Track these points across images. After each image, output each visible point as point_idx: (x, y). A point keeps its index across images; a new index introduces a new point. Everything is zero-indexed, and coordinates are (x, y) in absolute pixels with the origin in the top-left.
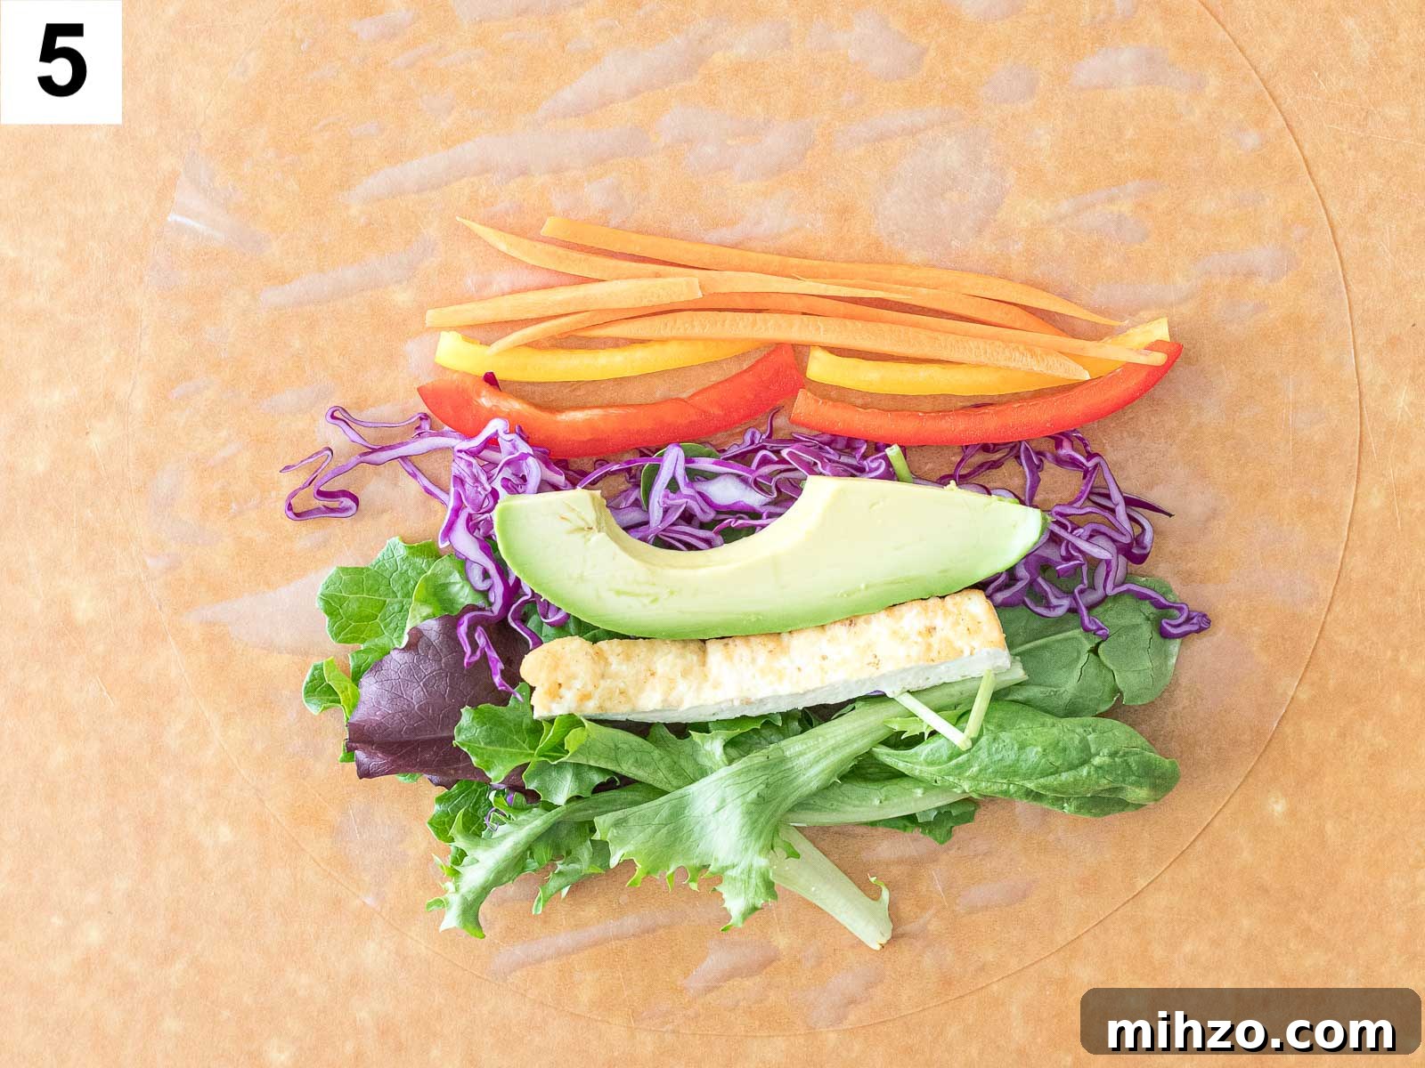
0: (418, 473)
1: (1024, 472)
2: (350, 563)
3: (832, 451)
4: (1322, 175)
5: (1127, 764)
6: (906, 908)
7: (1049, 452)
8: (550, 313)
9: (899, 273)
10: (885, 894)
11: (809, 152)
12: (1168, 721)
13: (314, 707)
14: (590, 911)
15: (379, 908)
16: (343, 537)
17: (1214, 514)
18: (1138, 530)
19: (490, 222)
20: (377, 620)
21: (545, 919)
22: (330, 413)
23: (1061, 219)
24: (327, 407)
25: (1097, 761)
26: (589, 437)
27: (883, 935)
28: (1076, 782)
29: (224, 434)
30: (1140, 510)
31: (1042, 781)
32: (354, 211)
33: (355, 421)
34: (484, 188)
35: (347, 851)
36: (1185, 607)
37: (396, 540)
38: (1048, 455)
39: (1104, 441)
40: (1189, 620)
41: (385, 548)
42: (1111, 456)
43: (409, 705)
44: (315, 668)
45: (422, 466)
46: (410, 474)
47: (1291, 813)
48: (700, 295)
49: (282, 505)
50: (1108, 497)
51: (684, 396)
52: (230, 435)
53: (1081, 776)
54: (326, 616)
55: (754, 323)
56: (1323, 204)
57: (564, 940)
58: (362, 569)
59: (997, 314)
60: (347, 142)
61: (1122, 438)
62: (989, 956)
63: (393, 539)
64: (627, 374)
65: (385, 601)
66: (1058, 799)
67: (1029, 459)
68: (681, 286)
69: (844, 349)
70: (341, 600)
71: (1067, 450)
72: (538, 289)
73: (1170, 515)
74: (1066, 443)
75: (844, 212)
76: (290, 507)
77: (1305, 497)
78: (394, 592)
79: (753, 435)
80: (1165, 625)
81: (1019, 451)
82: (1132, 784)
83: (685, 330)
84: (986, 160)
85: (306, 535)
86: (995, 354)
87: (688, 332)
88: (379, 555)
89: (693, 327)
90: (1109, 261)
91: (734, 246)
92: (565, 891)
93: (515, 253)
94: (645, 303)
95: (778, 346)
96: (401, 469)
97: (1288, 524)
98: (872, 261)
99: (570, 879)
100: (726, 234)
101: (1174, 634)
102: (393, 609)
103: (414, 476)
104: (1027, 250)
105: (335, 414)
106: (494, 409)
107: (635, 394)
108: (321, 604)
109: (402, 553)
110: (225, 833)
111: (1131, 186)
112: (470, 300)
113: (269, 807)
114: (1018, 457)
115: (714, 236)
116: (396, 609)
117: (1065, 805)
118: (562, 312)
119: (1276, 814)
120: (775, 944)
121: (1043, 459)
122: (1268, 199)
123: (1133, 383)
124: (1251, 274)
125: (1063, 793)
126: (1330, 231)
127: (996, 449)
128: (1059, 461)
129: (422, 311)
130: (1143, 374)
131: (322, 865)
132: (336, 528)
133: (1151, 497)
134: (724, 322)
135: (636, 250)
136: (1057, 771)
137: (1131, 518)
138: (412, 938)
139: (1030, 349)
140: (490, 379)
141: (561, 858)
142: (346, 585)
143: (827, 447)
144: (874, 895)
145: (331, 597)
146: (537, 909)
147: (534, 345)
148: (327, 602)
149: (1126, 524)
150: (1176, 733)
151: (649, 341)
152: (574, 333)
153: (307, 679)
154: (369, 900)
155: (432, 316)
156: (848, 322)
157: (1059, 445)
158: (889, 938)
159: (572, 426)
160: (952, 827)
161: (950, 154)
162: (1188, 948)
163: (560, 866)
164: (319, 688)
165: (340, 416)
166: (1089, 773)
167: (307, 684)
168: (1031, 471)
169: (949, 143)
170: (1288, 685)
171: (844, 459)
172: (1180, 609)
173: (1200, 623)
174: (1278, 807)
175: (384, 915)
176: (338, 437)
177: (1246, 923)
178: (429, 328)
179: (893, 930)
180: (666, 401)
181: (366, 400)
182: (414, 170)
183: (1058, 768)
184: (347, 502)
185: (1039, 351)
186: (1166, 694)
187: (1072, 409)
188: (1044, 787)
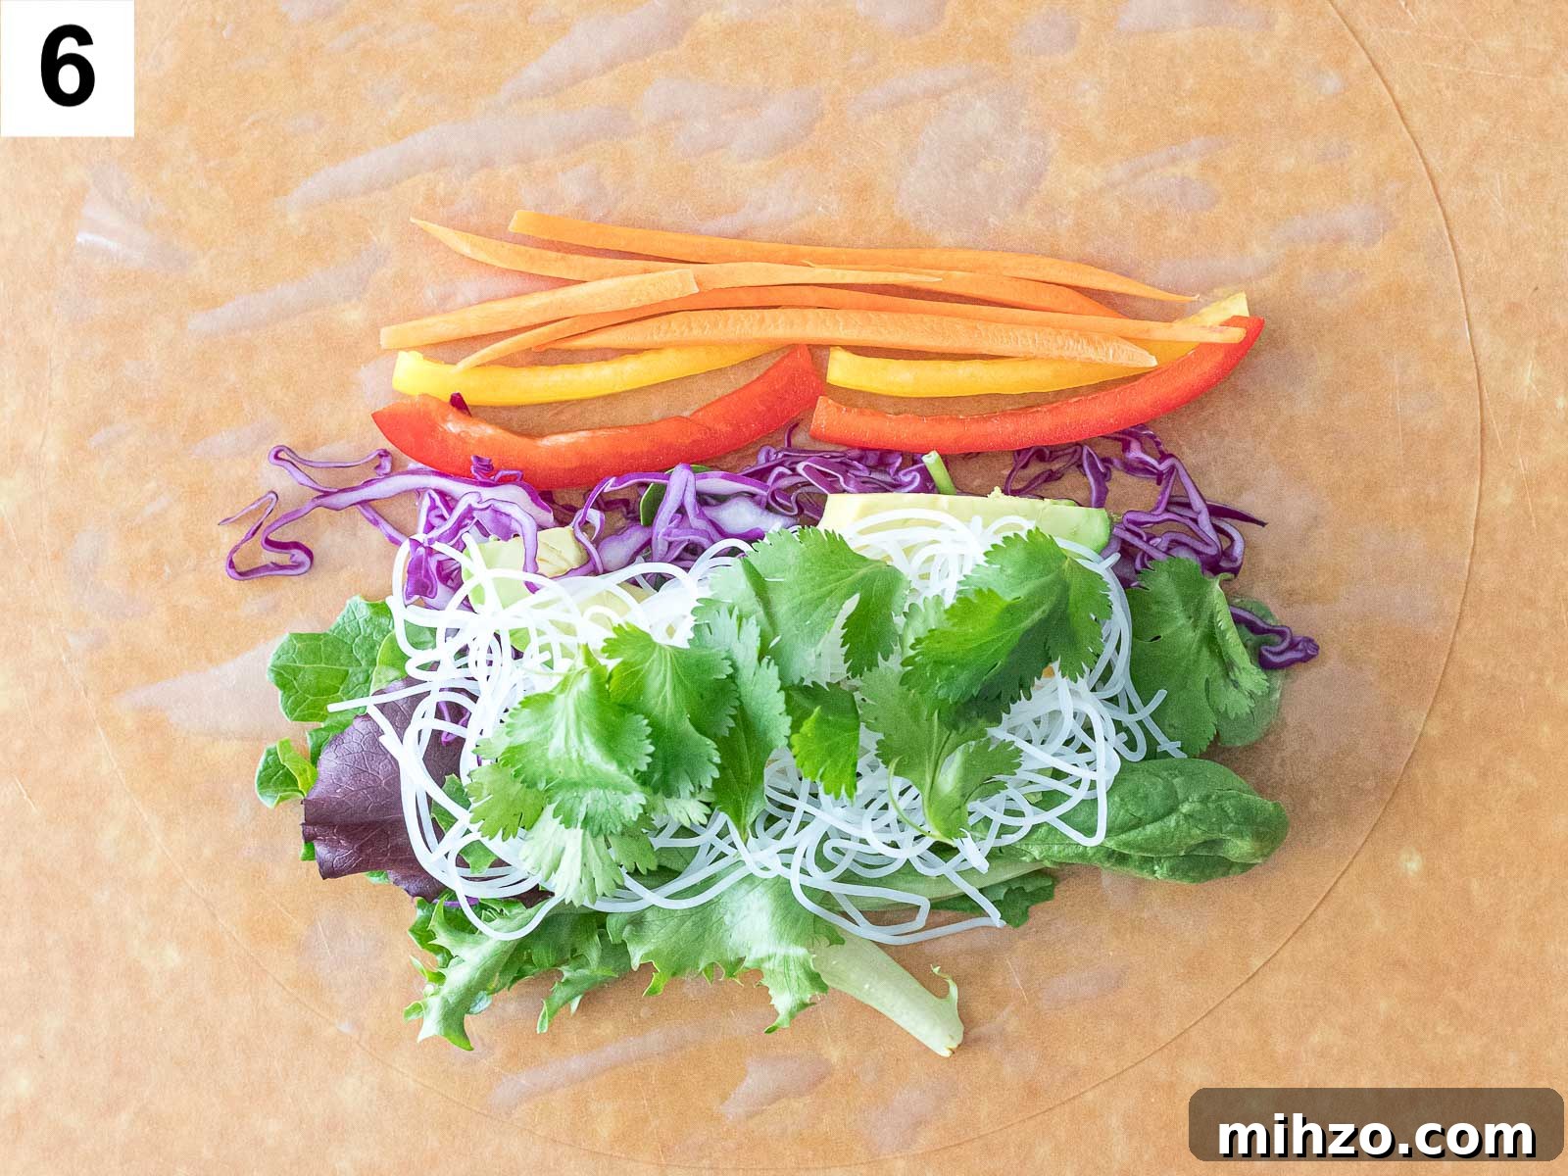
0: (381, 521)
1: (1089, 483)
2: (306, 629)
3: (860, 466)
4: (1417, 119)
5: (1223, 810)
6: (979, 1008)
7: (1117, 458)
8: (523, 323)
9: (927, 256)
10: (954, 990)
11: (818, 125)
12: (1276, 767)
13: (269, 800)
14: (606, 1028)
15: (357, 1038)
16: (295, 599)
17: (1316, 520)
18: (1226, 543)
19: (449, 223)
20: (339, 693)
21: (553, 1039)
22: (273, 453)
23: (1113, 186)
24: (271, 446)
25: (1185, 808)
26: (575, 463)
27: (952, 1038)
28: (1163, 834)
29: (152, 485)
30: (1229, 520)
31: (1123, 837)
32: (293, 219)
33: (303, 461)
34: (442, 184)
35: (317, 970)
36: (1288, 631)
37: (358, 599)
38: (1116, 461)
39: (1181, 443)
40: (1293, 646)
41: (345, 611)
42: (1189, 458)
43: (374, 781)
44: (269, 753)
45: (385, 511)
46: (371, 521)
47: (1429, 872)
48: (695, 290)
49: (223, 564)
50: (1188, 506)
51: (686, 414)
52: (159, 487)
53: (1168, 827)
54: (278, 689)
55: (762, 320)
56: (1421, 154)
57: (576, 1064)
58: (320, 635)
59: (1046, 298)
60: (281, 140)
61: (1202, 438)
62: (1082, 1059)
63: (354, 598)
64: (617, 389)
65: (347, 672)
66: (1147, 860)
67: (1093, 466)
68: (673, 282)
69: (867, 347)
70: (295, 671)
71: (1136, 453)
72: (509, 296)
73: (1263, 524)
74: (1135, 445)
75: (862, 191)
76: (231, 564)
77: (1422, 497)
78: (357, 660)
79: (768, 453)
80: (1266, 653)
81: (1080, 458)
82: (1231, 833)
83: (682, 333)
84: (1024, 122)
85: (251, 598)
86: (1045, 342)
87: (685, 335)
88: (339, 619)
89: (691, 329)
90: (1174, 232)
91: (737, 237)
92: (575, 1004)
93: (482, 257)
94: (633, 303)
95: (792, 348)
96: (359, 516)
97: (1403, 530)
98: (898, 246)
99: (579, 988)
100: (725, 223)
101: (1277, 664)
102: (358, 679)
103: (376, 523)
104: (1077, 224)
105: (280, 455)
106: (462, 434)
107: (631, 413)
108: (272, 675)
109: (364, 613)
110: (173, 956)
111: (1196, 144)
112: (432, 313)
113: (223, 922)
114: (1080, 466)
115: (712, 225)
116: (361, 680)
117: (1156, 868)
118: (537, 321)
119: (1411, 873)
120: (825, 1056)
121: (1110, 466)
122: (1356, 152)
123: (1208, 366)
124: (1340, 239)
125: (1151, 851)
126: (1430, 184)
127: (1053, 456)
128: (1130, 468)
129: (375, 329)
130: (1220, 356)
131: (288, 988)
132: (288, 587)
133: (1241, 504)
134: (726, 322)
135: (622, 246)
136: (1139, 823)
137: (1218, 530)
138: (398, 1071)
139: (1084, 334)
140: (458, 402)
141: (565, 962)
142: (300, 653)
143: (855, 463)
144: (941, 992)
145: (283, 667)
146: (543, 1026)
147: (508, 361)
148: (278, 674)
149: (1212, 534)
150: (1287, 783)
151: (644, 350)
152: (552, 346)
153: (260, 767)
154: (345, 1028)
155: (387, 336)
156: (871, 314)
157: (1126, 447)
158: (960, 1042)
159: (555, 452)
160: (1028, 907)
161: (981, 116)
162: (1315, 1039)
163: (567, 972)
164: (277, 777)
165: (287, 457)
166: (1177, 823)
167: (261, 773)
168: (1096, 480)
169: (979, 105)
170: (1415, 719)
171: (876, 475)
172: (1281, 634)
173: (1305, 651)
174: (1413, 865)
175: (362, 1043)
176: (284, 481)
177: (1383, 1005)
178: (385, 350)
179: (965, 1033)
180: (663, 419)
181: (316, 438)
182: (358, 168)
183: (1140, 819)
184: (300, 556)
185: (1096, 337)
186: (1271, 736)
187: (1139, 401)
188: (1127, 844)
